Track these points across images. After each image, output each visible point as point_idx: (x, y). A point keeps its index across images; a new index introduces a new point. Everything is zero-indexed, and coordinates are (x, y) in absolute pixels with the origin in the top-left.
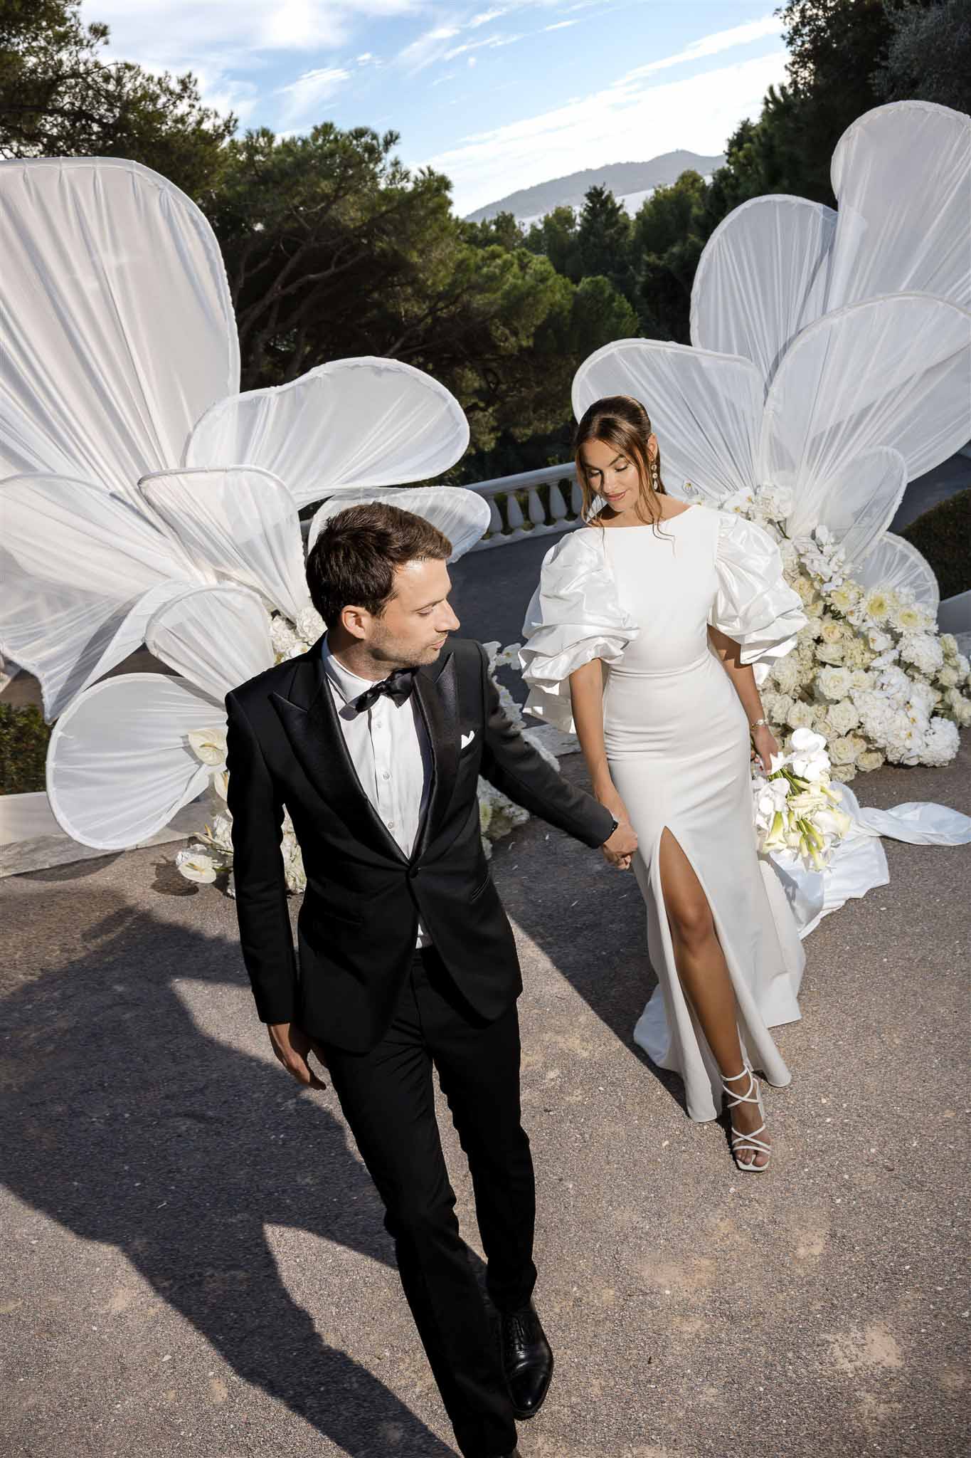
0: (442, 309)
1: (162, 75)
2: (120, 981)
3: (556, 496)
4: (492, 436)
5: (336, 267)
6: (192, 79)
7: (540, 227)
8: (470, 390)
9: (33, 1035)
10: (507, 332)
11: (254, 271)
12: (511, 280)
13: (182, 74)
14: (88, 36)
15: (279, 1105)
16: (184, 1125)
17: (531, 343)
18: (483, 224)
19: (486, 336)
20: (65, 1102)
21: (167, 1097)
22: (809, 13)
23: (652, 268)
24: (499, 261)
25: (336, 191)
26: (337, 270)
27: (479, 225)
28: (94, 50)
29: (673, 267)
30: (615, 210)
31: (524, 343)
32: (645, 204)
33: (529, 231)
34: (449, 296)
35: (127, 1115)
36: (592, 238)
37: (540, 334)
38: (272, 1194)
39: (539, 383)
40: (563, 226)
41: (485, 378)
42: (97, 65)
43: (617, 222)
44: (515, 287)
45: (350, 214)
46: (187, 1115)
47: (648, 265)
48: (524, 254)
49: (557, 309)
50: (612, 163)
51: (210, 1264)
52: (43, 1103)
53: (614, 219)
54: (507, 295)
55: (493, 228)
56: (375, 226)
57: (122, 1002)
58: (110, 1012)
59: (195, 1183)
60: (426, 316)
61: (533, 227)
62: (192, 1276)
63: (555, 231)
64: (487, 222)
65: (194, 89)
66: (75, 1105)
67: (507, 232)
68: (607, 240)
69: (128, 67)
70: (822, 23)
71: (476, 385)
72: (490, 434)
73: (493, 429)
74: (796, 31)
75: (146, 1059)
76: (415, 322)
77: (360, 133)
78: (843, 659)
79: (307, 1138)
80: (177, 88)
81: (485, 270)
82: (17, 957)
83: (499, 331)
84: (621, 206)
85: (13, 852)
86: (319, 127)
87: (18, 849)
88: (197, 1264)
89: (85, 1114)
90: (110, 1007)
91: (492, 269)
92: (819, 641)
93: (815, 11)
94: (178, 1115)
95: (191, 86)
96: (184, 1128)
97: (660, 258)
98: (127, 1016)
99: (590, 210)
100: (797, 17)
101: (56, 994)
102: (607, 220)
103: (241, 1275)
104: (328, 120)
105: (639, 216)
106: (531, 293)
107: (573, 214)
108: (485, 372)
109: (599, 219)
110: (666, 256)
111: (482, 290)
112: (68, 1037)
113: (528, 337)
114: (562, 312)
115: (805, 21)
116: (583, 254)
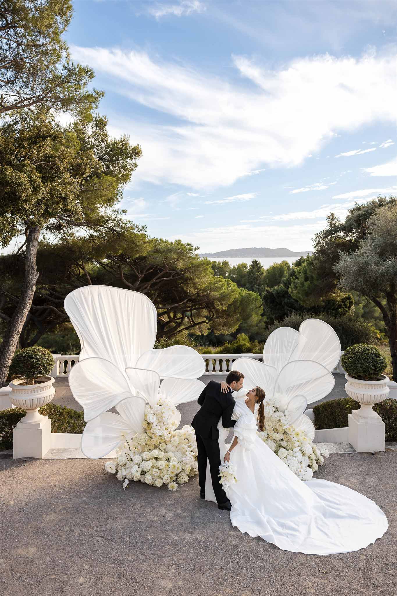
0: (201, 293)
1: (138, 224)
2: (85, 496)
3: (224, 364)
4: (208, 331)
5: (172, 277)
6: (146, 227)
7: (236, 267)
8: (204, 315)
9: (60, 507)
10: (219, 304)
11: (148, 272)
12: (224, 290)
13: (144, 225)
14: (121, 212)
15: (125, 538)
16: (100, 539)
17: (226, 309)
18: (219, 262)
19: (212, 304)
20: (69, 527)
21: (96, 531)
22: (321, 241)
23: (268, 292)
24: (221, 283)
25: (178, 259)
26: (173, 278)
27: (217, 262)
28: (122, 215)
29: (274, 293)
30: (260, 267)
31: (224, 309)
32: (270, 267)
33: (232, 268)
34: (204, 290)
35: (85, 534)
36: (251, 274)
37: (229, 306)
38: (121, 560)
39: (226, 319)
40: (243, 268)
41: (210, 313)
42: (121, 219)
43: (260, 271)
44: (224, 292)
45: (180, 265)
46: (101, 537)
47: (267, 290)
48: (229, 281)
49: (236, 300)
50: (263, 247)
51: (104, 575)
52: (63, 526)
53: (259, 270)
54: (221, 294)
55: (222, 264)
56: (186, 270)
57: (85, 502)
58: (81, 505)
59: (102, 554)
60: (196, 294)
61: (234, 267)
62: (100, 577)
63: (241, 269)
64: (220, 262)
65: (146, 229)
66: (72, 528)
67: (225, 266)
68: (256, 275)
69: (129, 222)
70: (324, 244)
71: (206, 314)
72: (207, 330)
73: (209, 329)
74: (317, 245)
75: (91, 520)
76: (192, 295)
77: (188, 245)
78: (287, 446)
79: (131, 548)
80: (141, 228)
81: (216, 285)
82: (56, 484)
83: (217, 303)
84: (262, 266)
85: (56, 452)
86: (177, 240)
87: (58, 451)
88: (101, 574)
89: (74, 531)
90: (82, 503)
91: (218, 285)
92: (282, 440)
93: (322, 241)
94: (98, 536)
95: (145, 228)
96: (100, 540)
97: (271, 289)
98: (86, 507)
99: (253, 266)
100: (317, 242)
101: (67, 497)
102: (257, 270)
103: (111, 579)
104: (180, 239)
105: (267, 270)
106: (229, 295)
107: (247, 265)
108: (210, 311)
109: (255, 269)
110: (272, 289)
111: (214, 291)
112: (70, 509)
113: (226, 307)
114: (237, 301)
115: (319, 243)
116: (248, 278)
